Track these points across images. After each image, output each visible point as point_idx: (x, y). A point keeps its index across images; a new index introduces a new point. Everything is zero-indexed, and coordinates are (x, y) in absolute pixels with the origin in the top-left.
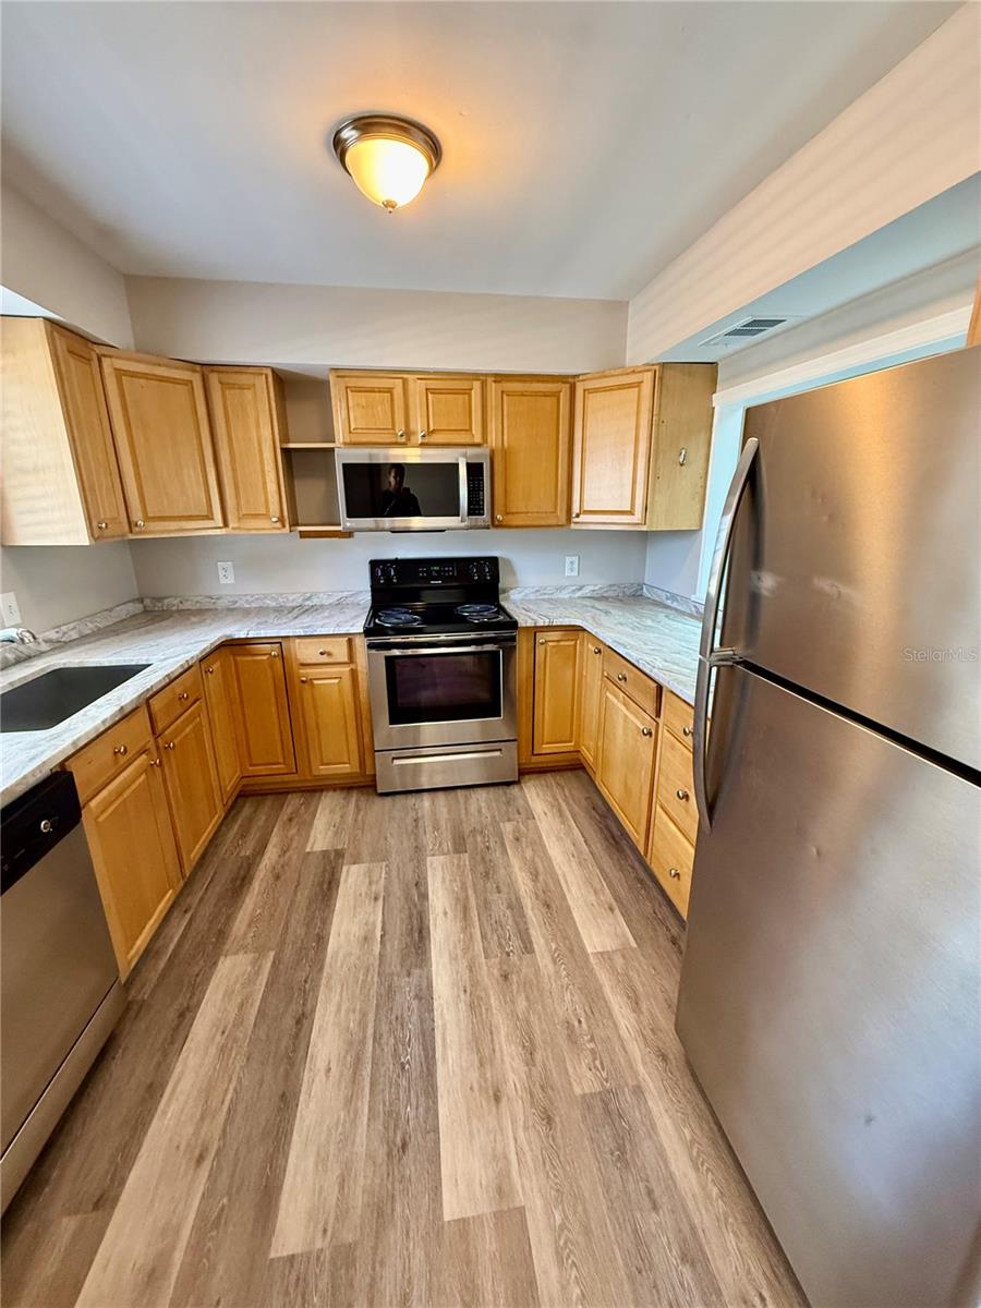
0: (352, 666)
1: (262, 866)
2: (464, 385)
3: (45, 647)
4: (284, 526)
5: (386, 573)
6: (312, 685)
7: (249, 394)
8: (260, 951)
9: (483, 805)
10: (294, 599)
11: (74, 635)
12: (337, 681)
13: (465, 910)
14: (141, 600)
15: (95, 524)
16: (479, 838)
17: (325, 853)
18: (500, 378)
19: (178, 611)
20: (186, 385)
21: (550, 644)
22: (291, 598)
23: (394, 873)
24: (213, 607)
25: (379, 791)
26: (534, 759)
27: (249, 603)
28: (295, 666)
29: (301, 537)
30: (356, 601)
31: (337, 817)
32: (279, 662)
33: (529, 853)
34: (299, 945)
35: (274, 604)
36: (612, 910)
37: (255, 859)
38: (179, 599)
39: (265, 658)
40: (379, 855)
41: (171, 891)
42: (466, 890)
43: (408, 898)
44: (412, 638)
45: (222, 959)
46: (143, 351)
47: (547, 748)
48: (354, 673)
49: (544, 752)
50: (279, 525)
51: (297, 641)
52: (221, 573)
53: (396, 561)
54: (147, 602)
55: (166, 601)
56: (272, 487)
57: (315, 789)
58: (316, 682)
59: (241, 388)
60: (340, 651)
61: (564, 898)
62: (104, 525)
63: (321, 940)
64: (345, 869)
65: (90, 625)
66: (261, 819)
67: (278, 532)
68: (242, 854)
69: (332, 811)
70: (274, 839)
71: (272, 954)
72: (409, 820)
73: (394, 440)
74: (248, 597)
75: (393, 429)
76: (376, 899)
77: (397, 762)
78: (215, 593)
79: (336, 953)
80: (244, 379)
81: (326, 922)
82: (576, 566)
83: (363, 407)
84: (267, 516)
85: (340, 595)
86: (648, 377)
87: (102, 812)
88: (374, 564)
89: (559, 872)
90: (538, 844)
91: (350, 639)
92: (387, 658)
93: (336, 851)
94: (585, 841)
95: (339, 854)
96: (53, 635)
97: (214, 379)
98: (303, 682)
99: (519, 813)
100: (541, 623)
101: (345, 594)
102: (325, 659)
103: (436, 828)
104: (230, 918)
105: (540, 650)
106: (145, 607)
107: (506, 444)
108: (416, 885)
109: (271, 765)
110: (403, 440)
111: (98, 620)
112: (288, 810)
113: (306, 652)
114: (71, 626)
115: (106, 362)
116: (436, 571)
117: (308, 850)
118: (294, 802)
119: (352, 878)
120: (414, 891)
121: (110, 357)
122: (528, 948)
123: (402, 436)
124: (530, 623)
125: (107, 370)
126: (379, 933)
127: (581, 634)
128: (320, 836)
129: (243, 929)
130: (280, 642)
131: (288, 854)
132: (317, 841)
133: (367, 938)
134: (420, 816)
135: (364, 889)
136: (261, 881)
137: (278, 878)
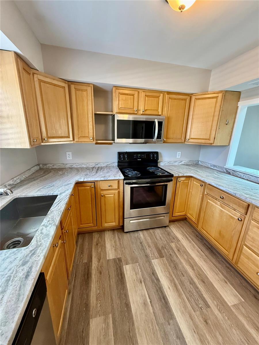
0: (119, 190)
1: (93, 267)
2: (157, 94)
4: (94, 141)
5: (124, 157)
6: (105, 197)
7: (85, 93)
8: (105, 314)
10: (92, 165)
11: (18, 181)
12: (113, 195)
14: (38, 165)
15: (32, 140)
16: (166, 251)
17: (114, 260)
18: (169, 93)
19: (52, 169)
20: (63, 88)
21: (181, 182)
22: (91, 164)
23: (143, 268)
24: (64, 167)
25: (125, 231)
26: (173, 218)
27: (77, 166)
28: (99, 190)
30: (112, 165)
31: (113, 241)
32: (93, 189)
33: (185, 257)
34: (120, 310)
35: (85, 166)
36: (226, 282)
37: (89, 264)
38: (52, 165)
39: (89, 188)
40: (134, 260)
42: (172, 276)
43: (153, 281)
45: (91, 320)
46: (47, 74)
47: (177, 214)
48: (119, 192)
49: (176, 216)
50: (92, 140)
51: (101, 182)
52: (67, 156)
54: (41, 165)
55: (48, 165)
56: (91, 127)
57: (102, 231)
58: (106, 196)
59: (82, 90)
60: (115, 186)
61: (208, 278)
62: (35, 140)
63: (128, 305)
64: (124, 267)
65: (24, 176)
66: (86, 244)
67: (92, 143)
68: (84, 262)
69: (111, 240)
70: (94, 254)
71: (111, 315)
72: (139, 244)
73: (133, 112)
74: (77, 164)
75: (133, 108)
76: (141, 282)
77: (131, 222)
78: (65, 162)
79: (136, 313)
80: (84, 88)
81: (126, 296)
82: (180, 155)
83: (124, 100)
84: (88, 137)
85: (107, 163)
86: (220, 95)
88: (120, 154)
89: (200, 265)
90: (186, 252)
91: (119, 181)
92: (131, 187)
93: (118, 259)
94: (201, 250)
95: (120, 260)
96: (11, 182)
97: (73, 87)
98: (102, 196)
99: (174, 239)
100: (180, 175)
101: (109, 163)
102: (110, 188)
103: (149, 246)
104: (88, 296)
105: (178, 183)
106: (40, 167)
107: (169, 116)
108: (153, 274)
109: (88, 225)
110: (136, 112)
111: (26, 174)
112: (95, 240)
113: (104, 186)
114: (17, 178)
115: (35, 76)
116: (139, 156)
117: (108, 259)
118: (96, 236)
119: (128, 270)
120: (153, 277)
121: (37, 74)
122: (208, 306)
123: (136, 111)
124: (177, 175)
125: (36, 79)
126: (149, 301)
127: (191, 178)
129: (95, 302)
130: (94, 182)
131: (101, 261)
132: (110, 254)
133: (145, 304)
134: (142, 241)
135: (135, 277)
136: (95, 275)
137: (101, 273)
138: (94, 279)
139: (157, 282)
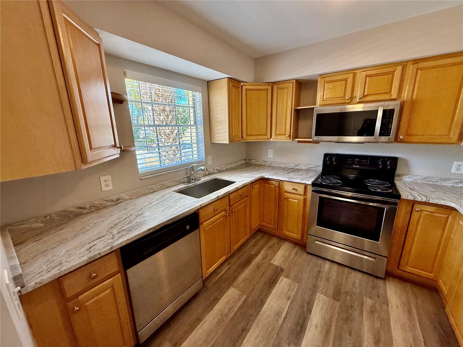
0: (305, 197)
1: (255, 260)
2: (391, 69)
3: (216, 171)
4: (290, 139)
5: (330, 159)
6: (288, 200)
7: (286, 90)
8: (243, 292)
9: (357, 281)
10: (291, 166)
11: (224, 169)
12: (297, 201)
13: (328, 332)
14: (246, 160)
15: (231, 137)
16: (348, 298)
17: (277, 267)
18: (416, 61)
19: (255, 164)
20: (266, 90)
21: (425, 212)
22: (290, 165)
23: (300, 292)
24: (264, 164)
25: (307, 251)
26: (399, 271)
27: (276, 165)
28: (283, 192)
29: (298, 142)
30: (316, 169)
31: (287, 254)
32: (278, 189)
33: (377, 325)
34: (254, 299)
35: (284, 166)
37: (254, 256)
38: (256, 160)
39: (273, 186)
40: (297, 279)
41: (225, 256)
43: (302, 307)
44: (334, 191)
45: (231, 287)
46: (257, 82)
48: (305, 200)
49: (406, 270)
50: (288, 138)
51: (285, 182)
52: (269, 153)
53: (337, 155)
54: (247, 160)
55: (252, 161)
56: (288, 124)
57: (284, 239)
58: (289, 199)
59: (284, 88)
60: (301, 190)
62: (233, 138)
63: (263, 303)
64: (282, 277)
65: (229, 166)
66: (262, 242)
67: (288, 140)
68: (251, 252)
69: (286, 251)
70: (262, 252)
71: (245, 296)
72: (316, 270)
73: (344, 102)
74: (276, 163)
75: (344, 96)
76: (288, 299)
77: (316, 242)
78: (266, 160)
79: (265, 312)
80: (286, 85)
81: (267, 295)
83: (331, 89)
84: (285, 134)
85: (310, 166)
87: (207, 226)
88: (326, 155)
91: (306, 186)
92: (320, 197)
93: (281, 268)
95: (282, 270)
96: (219, 168)
97: (275, 87)
98: (284, 198)
99: (379, 297)
100: (419, 199)
101: (311, 166)
102: (294, 191)
103: (328, 280)
104: (239, 274)
105: (415, 216)
106: (246, 162)
107: (414, 97)
108: (308, 303)
109: (270, 226)
110: (349, 101)
111: (232, 165)
112: (271, 243)
113: (288, 187)
114: (224, 166)
115: (244, 87)
116: (357, 161)
117: (271, 262)
118: (274, 240)
119: (283, 283)
120: (306, 305)
121: (245, 85)
123: (348, 99)
124: (410, 198)
125: (244, 90)
126: (284, 315)
127: (454, 212)
128: (278, 260)
129: (241, 280)
130: (279, 182)
131: (265, 260)
132: (276, 260)
133: (278, 314)
134: (322, 270)
135: (286, 290)
136: (253, 266)
137: (258, 268)
138: (250, 268)
139: (306, 312)
